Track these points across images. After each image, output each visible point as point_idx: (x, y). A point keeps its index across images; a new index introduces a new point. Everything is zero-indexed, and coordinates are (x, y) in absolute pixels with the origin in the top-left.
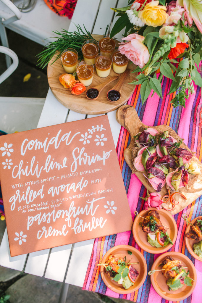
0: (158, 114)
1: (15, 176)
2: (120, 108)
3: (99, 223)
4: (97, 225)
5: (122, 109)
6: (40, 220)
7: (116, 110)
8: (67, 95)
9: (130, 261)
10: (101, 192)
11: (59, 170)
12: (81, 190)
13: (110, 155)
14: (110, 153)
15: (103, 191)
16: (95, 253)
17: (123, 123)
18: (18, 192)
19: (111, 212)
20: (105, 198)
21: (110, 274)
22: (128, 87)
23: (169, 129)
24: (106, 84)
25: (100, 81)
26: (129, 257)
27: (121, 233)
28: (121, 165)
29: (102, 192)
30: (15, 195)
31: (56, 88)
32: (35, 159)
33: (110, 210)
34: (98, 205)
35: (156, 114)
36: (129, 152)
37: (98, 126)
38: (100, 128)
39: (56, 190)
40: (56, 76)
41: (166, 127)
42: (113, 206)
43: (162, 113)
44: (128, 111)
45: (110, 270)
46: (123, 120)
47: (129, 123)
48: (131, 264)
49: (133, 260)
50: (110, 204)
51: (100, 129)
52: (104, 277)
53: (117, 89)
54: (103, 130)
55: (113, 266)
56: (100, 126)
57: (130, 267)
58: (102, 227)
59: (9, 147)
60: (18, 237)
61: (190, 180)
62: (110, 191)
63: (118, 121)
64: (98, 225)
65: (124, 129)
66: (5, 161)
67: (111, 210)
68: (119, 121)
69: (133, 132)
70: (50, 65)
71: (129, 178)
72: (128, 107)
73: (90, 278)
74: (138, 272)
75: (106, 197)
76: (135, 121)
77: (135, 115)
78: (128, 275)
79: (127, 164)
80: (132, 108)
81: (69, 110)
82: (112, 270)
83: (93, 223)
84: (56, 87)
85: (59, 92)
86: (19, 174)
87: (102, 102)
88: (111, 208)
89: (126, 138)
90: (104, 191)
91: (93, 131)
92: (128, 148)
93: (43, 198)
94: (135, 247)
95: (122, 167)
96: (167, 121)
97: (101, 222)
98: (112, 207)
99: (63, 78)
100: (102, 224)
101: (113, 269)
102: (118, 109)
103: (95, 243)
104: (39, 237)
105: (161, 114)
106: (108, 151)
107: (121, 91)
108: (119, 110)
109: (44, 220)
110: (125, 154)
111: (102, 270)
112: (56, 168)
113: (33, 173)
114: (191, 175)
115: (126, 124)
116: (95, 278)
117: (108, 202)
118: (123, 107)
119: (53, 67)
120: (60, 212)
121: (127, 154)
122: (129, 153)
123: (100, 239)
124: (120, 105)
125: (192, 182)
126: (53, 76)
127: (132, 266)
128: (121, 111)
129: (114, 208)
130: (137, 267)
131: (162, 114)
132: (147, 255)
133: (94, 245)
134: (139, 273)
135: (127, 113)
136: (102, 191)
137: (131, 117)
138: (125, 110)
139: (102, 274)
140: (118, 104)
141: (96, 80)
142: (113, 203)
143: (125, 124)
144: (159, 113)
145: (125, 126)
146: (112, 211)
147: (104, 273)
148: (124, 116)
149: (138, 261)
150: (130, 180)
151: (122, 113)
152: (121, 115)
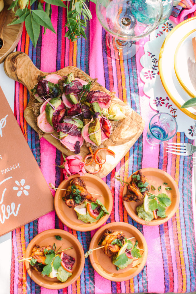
0: (59, 54)
2: (7, 58)
3: (11, 211)
4: (10, 214)
5: (10, 59)
7: (3, 63)
9: (61, 247)
10: (4, 171)
13: (7, 122)
14: (6, 119)
15: (7, 169)
16: (15, 250)
17: (15, 76)
19: (23, 193)
20: (11, 177)
21: (37, 269)
22: (11, 29)
23: (76, 70)
26: (59, 244)
27: (43, 216)
28: (23, 131)
29: (6, 170)
33: (22, 192)
34: (5, 188)
35: (57, 55)
36: (30, 112)
41: (71, 69)
42: (25, 185)
43: (65, 52)
44: (19, 60)
45: (34, 263)
46: (14, 73)
47: (23, 74)
48: (62, 251)
49: (64, 246)
50: (20, 184)
52: (32, 274)
55: (37, 258)
57: (62, 255)
58: (16, 215)
61: (115, 128)
62: (16, 167)
63: (8, 75)
64: (11, 214)
65: (19, 84)
67: (22, 191)
68: (10, 76)
69: (30, 85)
71: (38, 146)
72: (18, 55)
73: (17, 282)
74: (74, 258)
75: (12, 177)
76: (29, 69)
77: (28, 63)
78: (61, 265)
79: (31, 128)
80: (23, 54)
82: (37, 262)
83: (4, 212)
88: (22, 188)
89: (23, 95)
90: (9, 169)
92: (27, 107)
94: (63, 229)
95: (26, 134)
96: (73, 60)
97: (13, 209)
98: (23, 187)
100: (15, 211)
101: (39, 261)
102: (4, 60)
103: (12, 237)
105: (63, 53)
106: (4, 118)
107: (3, 36)
108: (6, 62)
110: (26, 116)
111: (28, 267)
114: (114, 122)
115: (19, 77)
116: (22, 279)
117: (17, 182)
118: (11, 55)
121: (28, 115)
122: (30, 113)
123: (18, 231)
124: (5, 54)
125: (119, 131)
127: (64, 254)
128: (9, 61)
129: (25, 187)
130: (72, 253)
131: (65, 54)
132: (82, 235)
133: (12, 240)
134: (76, 259)
135: (18, 63)
136: (6, 169)
137: (23, 66)
138: (14, 59)
139: (29, 272)
140: (3, 54)
142: (23, 182)
143: (17, 78)
144: (60, 53)
145: (18, 80)
146: (24, 191)
147: (31, 271)
148: (14, 67)
149: (72, 246)
150: (40, 147)
151: (10, 64)
152: (10, 66)
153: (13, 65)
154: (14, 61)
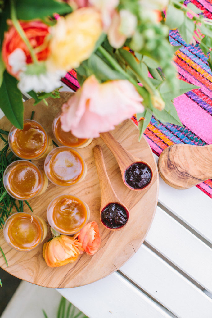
0: (203, 104)
2: (163, 173)
5: (167, 170)
8: (90, 263)
17: (193, 181)
22: (127, 137)
24: (108, 180)
25: (90, 185)
31: (65, 278)
35: (202, 107)
40: (39, 266)
43: (205, 94)
44: (176, 160)
46: (190, 180)
47: (201, 170)
65: (205, 183)
70: (8, 267)
72: (168, 156)
76: (201, 157)
77: (191, 152)
80: (173, 148)
81: (119, 272)
84: (64, 276)
85: (76, 277)
87: (137, 202)
99: (55, 261)
105: (205, 98)
118: (163, 164)
119: (16, 263)
126: (35, 272)
128: (169, 173)
131: (207, 96)
135: (180, 163)
137: (190, 161)
138: (170, 165)
141: (83, 192)
143: (198, 179)
144: (201, 101)
145: (203, 180)
148: (181, 173)
151: (174, 174)
152: (177, 177)
153: (178, 172)
154: (174, 166)
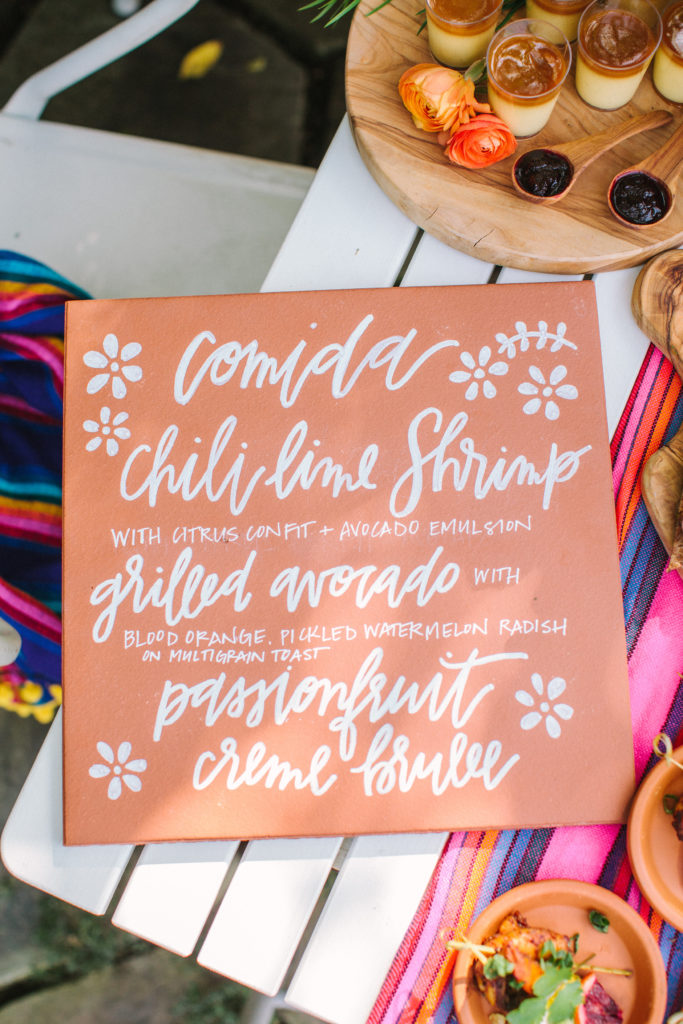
1: (131, 490)
2: (658, 261)
3: (480, 766)
4: (471, 773)
5: (666, 268)
6: (216, 708)
7: (640, 268)
8: (426, 163)
9: (592, 956)
10: (511, 626)
11: (335, 494)
12: (422, 602)
13: (579, 469)
14: (580, 458)
15: (522, 624)
16: (439, 898)
17: (661, 330)
18: (134, 566)
19: (542, 724)
20: (525, 656)
21: (497, 995)
24: (611, 143)
25: (586, 124)
26: (593, 941)
27: (574, 827)
28: (621, 520)
29: (517, 627)
30: (119, 576)
31: (379, 124)
32: (232, 428)
33: (540, 717)
34: (491, 682)
36: (671, 468)
37: (543, 325)
38: (552, 336)
39: (307, 585)
40: (386, 71)
42: (558, 701)
45: (502, 973)
46: (662, 318)
48: (596, 969)
49: (605, 957)
50: (545, 690)
51: (550, 342)
52: (467, 1003)
53: (657, 173)
54: (564, 347)
55: (516, 961)
56: (552, 329)
57: (589, 983)
58: (490, 786)
59: (124, 358)
60: (106, 763)
62: (555, 629)
63: (639, 319)
64: (477, 775)
65: (663, 358)
66: (97, 418)
67: (544, 715)
68: (645, 323)
70: (365, 16)
71: (648, 588)
73: (400, 1002)
74: (621, 1012)
75: (530, 656)
78: (574, 1016)
79: (649, 522)
81: (420, 233)
82: (511, 977)
83: (455, 759)
84: (383, 121)
85: (388, 144)
86: (152, 483)
87: (582, 221)
88: (545, 707)
89: (662, 402)
90: (529, 626)
91: (517, 344)
92: (667, 449)
93: (245, 610)
94: (626, 898)
95: (624, 534)
97: (489, 762)
98: (552, 704)
99: (418, 81)
100: (494, 772)
101: (518, 975)
102: (645, 262)
103: (445, 850)
104: (201, 780)
106: (575, 451)
107: (678, 188)
108: (652, 271)
109: (234, 710)
110: (650, 475)
111: (462, 971)
112: (325, 484)
113: (215, 492)
115: (675, 340)
116: (422, 1003)
117: (537, 680)
118: (673, 258)
119: (376, 27)
120: (311, 684)
121: (658, 474)
122: (669, 472)
123: (473, 840)
124: (659, 245)
126: (374, 66)
127: (597, 982)
128: (661, 274)
129: (558, 708)
130: (623, 992)
132: (674, 945)
133: (440, 861)
134: (625, 1016)
136: (517, 622)
138: (679, 273)
139: (460, 992)
140: (651, 240)
141: (567, 116)
142: (557, 686)
143: (669, 338)
145: (669, 347)
146: (550, 720)
147: (468, 989)
148: (670, 298)
149: (630, 965)
150: (652, 597)
151: (663, 282)
152: (659, 291)
153: (670, 291)
154: (679, 279)
